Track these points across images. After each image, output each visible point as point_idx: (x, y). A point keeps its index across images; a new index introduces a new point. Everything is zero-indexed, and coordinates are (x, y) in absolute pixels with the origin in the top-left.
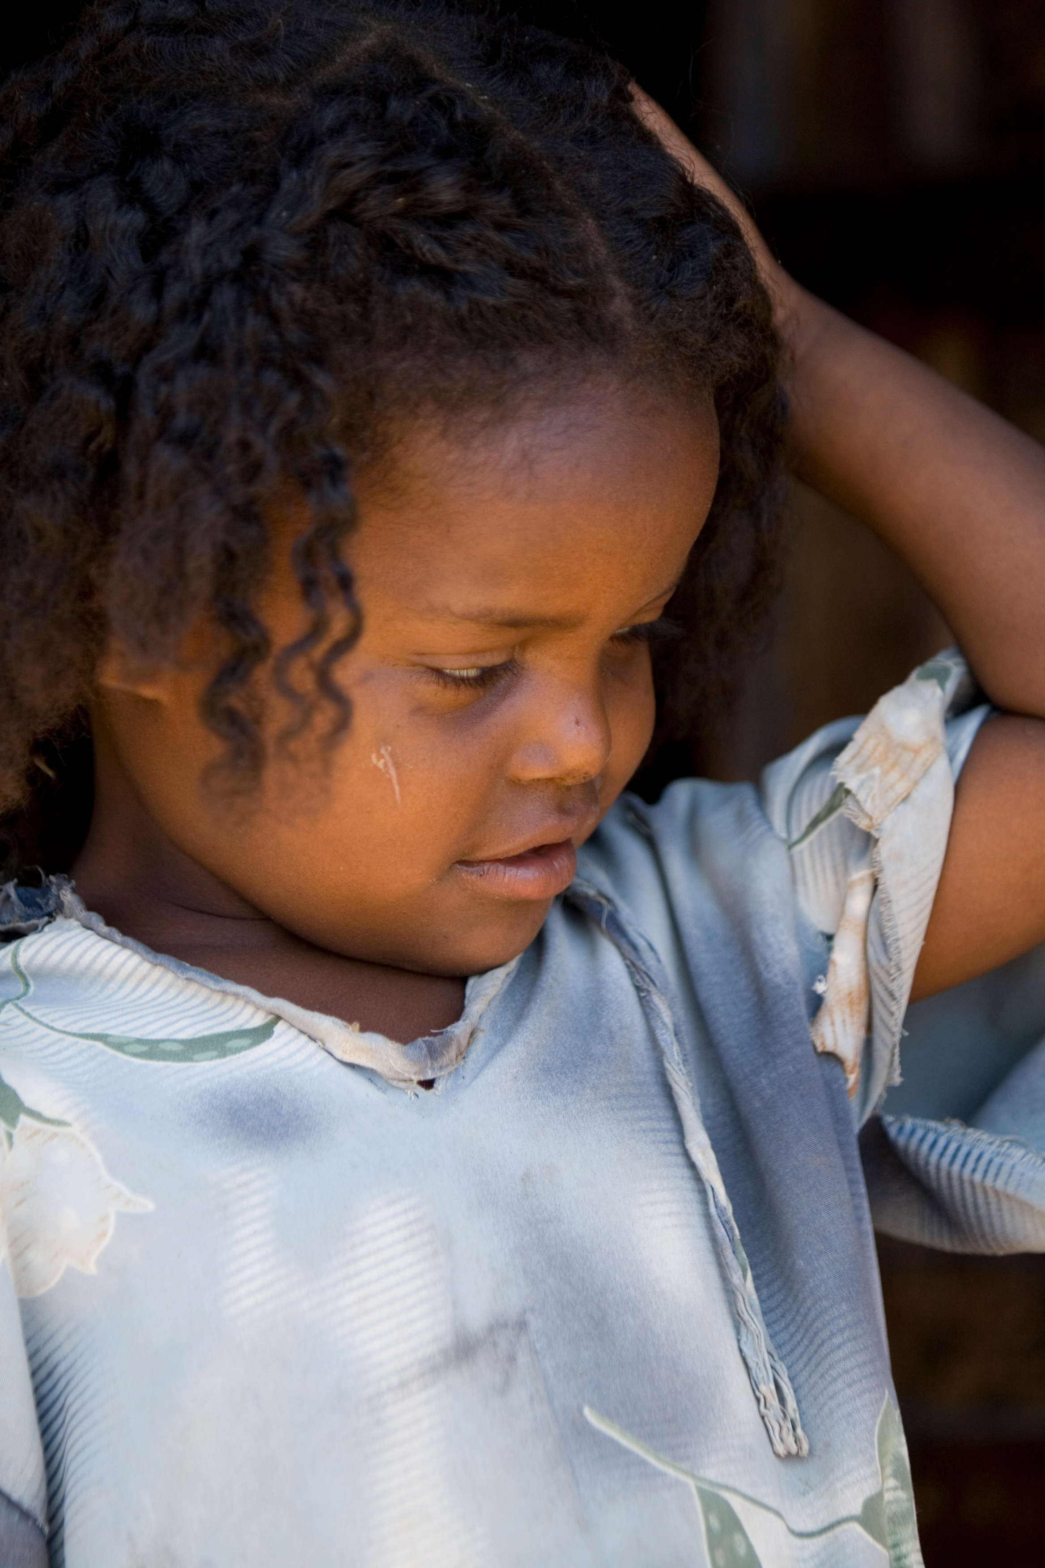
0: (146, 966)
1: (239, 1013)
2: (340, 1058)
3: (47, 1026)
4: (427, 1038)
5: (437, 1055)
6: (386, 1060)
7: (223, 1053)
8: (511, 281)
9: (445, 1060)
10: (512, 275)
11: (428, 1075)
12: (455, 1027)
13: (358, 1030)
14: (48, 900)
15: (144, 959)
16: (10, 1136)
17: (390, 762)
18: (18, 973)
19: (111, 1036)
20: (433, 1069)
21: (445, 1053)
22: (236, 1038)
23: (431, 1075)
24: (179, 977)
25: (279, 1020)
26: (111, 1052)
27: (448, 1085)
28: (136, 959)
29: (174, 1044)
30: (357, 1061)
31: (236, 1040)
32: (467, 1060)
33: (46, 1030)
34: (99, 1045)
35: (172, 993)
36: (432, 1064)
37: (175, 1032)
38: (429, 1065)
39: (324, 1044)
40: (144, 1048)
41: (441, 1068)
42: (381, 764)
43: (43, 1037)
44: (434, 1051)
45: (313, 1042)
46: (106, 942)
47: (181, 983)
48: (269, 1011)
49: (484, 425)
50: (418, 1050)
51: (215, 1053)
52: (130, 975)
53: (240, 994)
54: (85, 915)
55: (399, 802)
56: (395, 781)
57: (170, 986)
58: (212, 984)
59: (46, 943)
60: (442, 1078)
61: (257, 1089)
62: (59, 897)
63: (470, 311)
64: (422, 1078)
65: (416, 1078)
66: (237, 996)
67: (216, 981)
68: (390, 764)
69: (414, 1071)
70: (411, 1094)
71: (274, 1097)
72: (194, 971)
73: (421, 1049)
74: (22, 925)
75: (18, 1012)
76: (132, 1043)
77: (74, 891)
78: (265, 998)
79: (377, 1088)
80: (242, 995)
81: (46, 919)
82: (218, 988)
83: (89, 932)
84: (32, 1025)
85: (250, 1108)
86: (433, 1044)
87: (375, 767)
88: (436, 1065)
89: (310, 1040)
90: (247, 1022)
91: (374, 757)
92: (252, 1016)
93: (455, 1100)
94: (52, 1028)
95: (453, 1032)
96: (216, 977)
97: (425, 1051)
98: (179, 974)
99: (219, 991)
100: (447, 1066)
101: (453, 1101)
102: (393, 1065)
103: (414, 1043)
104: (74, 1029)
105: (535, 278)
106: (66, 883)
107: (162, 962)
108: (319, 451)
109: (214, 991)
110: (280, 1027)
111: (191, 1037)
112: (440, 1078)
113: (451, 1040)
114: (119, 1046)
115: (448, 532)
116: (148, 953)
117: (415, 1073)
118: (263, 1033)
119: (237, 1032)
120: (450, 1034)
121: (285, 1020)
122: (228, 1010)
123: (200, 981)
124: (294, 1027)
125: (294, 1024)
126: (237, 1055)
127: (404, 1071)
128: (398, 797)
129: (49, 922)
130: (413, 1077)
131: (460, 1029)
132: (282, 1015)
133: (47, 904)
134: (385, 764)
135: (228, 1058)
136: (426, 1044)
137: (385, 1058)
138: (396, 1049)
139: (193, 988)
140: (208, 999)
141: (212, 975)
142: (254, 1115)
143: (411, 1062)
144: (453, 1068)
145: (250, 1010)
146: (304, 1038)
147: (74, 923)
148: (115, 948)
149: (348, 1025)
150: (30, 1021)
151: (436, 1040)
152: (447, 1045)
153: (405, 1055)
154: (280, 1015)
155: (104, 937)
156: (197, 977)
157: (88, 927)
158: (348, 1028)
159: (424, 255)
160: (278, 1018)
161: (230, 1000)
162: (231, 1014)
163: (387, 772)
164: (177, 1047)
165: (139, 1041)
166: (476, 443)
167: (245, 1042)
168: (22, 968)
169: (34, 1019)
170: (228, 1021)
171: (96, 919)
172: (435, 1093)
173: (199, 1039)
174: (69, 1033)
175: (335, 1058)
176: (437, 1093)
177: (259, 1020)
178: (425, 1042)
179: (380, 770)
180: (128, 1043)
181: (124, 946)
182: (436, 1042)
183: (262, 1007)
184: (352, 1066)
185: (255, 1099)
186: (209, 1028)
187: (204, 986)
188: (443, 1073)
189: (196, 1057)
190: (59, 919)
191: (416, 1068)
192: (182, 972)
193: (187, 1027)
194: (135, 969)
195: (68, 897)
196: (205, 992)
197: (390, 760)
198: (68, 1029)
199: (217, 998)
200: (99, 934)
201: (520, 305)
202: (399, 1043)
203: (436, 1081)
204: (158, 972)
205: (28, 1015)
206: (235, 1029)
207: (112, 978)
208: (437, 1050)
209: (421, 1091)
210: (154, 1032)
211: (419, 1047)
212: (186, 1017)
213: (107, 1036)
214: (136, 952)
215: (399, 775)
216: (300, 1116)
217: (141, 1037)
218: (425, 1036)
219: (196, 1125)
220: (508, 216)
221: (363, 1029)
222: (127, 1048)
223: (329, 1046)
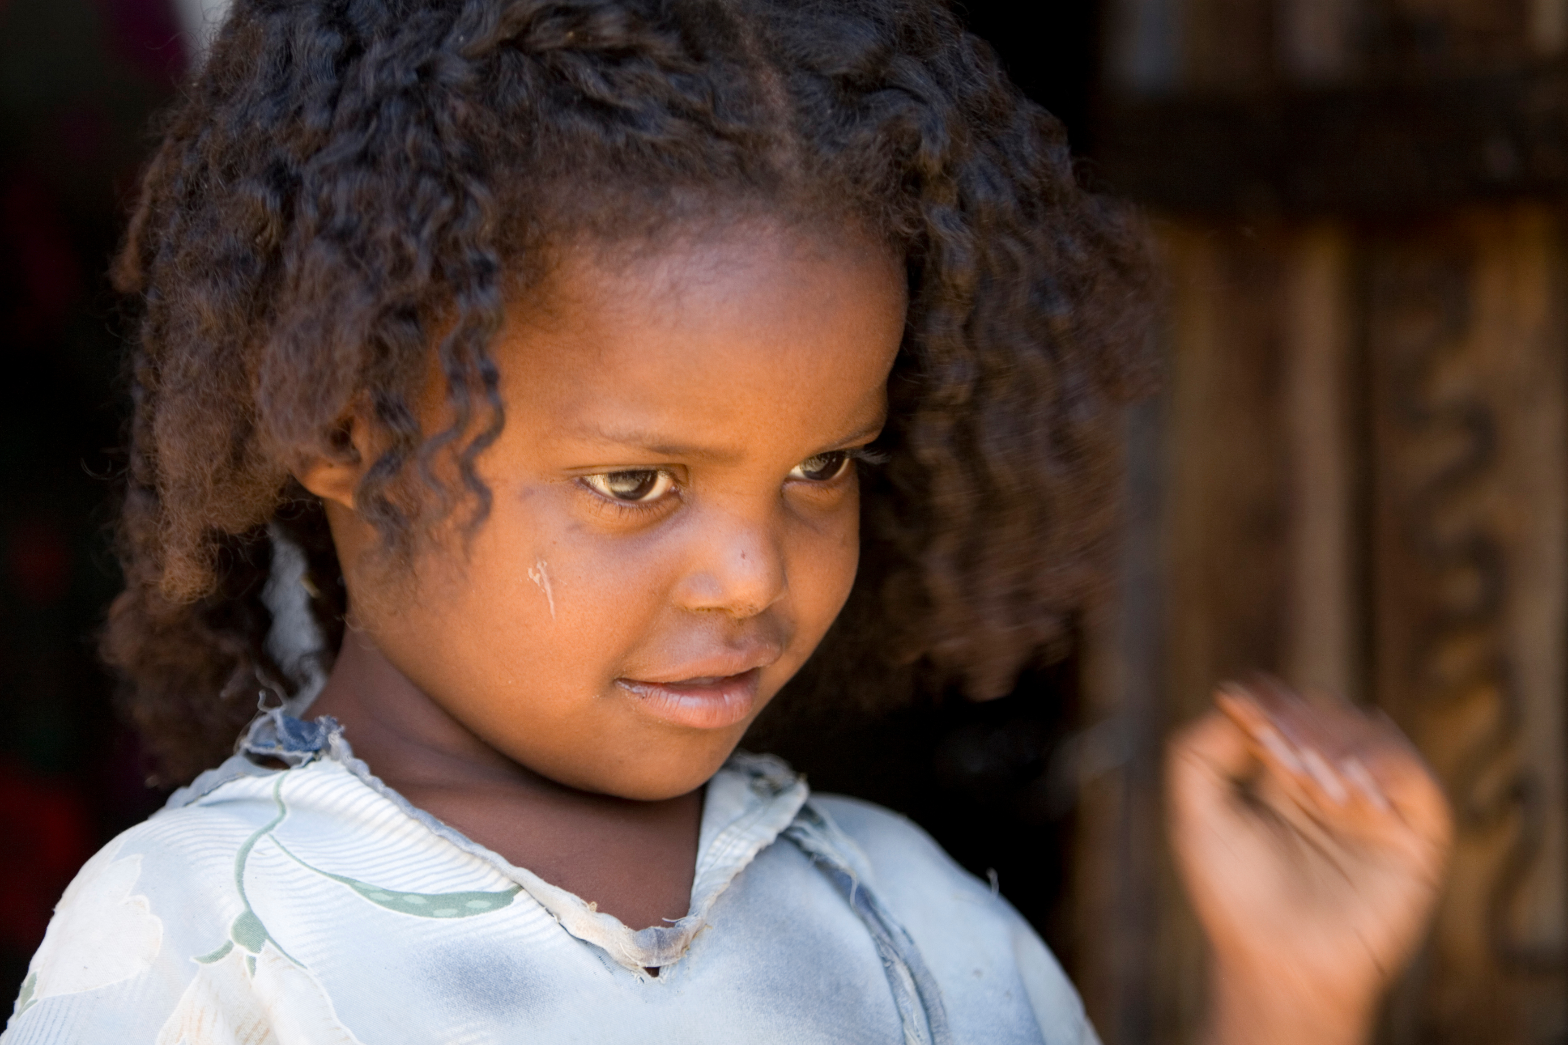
0: (402, 818)
1: (484, 877)
2: (573, 933)
3: (300, 861)
4: (659, 928)
5: (665, 946)
6: (616, 943)
7: (463, 912)
8: (670, 120)
9: (672, 952)
10: (674, 115)
11: (653, 963)
12: (687, 921)
13: (595, 910)
14: (316, 738)
15: (401, 811)
16: (252, 961)
17: (545, 576)
18: (279, 802)
19: (359, 882)
20: (658, 958)
21: (673, 945)
22: (476, 899)
23: (656, 963)
24: (432, 833)
25: (521, 890)
26: (357, 895)
27: (672, 975)
28: (394, 809)
29: (418, 897)
30: (588, 939)
31: (477, 901)
32: (691, 952)
33: (299, 865)
34: (347, 887)
35: (421, 847)
36: (659, 953)
37: (420, 887)
38: (656, 953)
39: (559, 918)
40: (389, 898)
41: (666, 958)
42: (536, 579)
43: (294, 870)
44: (663, 942)
45: (549, 915)
46: (368, 790)
47: (432, 839)
48: (513, 880)
49: (636, 255)
50: (648, 938)
51: (455, 911)
52: (385, 823)
53: (488, 859)
54: (351, 760)
55: (554, 617)
56: (550, 596)
57: (421, 840)
58: (463, 845)
59: (310, 779)
60: (666, 968)
61: (489, 953)
62: (327, 739)
63: (627, 145)
64: (647, 965)
65: (641, 964)
66: (484, 859)
67: (467, 843)
68: (545, 580)
69: (640, 957)
70: (637, 977)
71: (505, 963)
72: (447, 829)
73: (652, 937)
74: (285, 754)
75: (273, 844)
76: (379, 892)
77: (344, 735)
78: (511, 866)
79: (605, 967)
80: (489, 860)
81: (310, 755)
82: (468, 849)
83: (354, 777)
84: (285, 857)
85: (481, 970)
86: (663, 935)
87: (532, 580)
88: (662, 955)
89: (547, 913)
90: (490, 885)
91: (530, 571)
92: (496, 881)
93: (678, 992)
94: (304, 864)
95: (684, 927)
96: (468, 839)
97: (654, 940)
98: (433, 830)
99: (469, 853)
100: (672, 957)
101: (676, 992)
102: (622, 948)
103: (647, 930)
104: (325, 869)
105: (695, 119)
106: (335, 727)
107: (419, 817)
108: (469, 255)
109: (464, 851)
110: (520, 896)
111: (434, 893)
112: (664, 966)
113: (682, 934)
114: (366, 892)
115: (600, 354)
116: (406, 806)
117: (641, 960)
118: (504, 898)
119: (478, 892)
120: (682, 929)
121: (526, 891)
122: (473, 872)
123: (452, 840)
124: (534, 898)
125: (534, 896)
126: (476, 916)
127: (632, 956)
128: (552, 612)
129: (313, 760)
130: (639, 963)
131: (689, 923)
132: (524, 885)
133: (313, 741)
134: (541, 579)
135: (467, 918)
136: (657, 934)
137: (616, 940)
138: (628, 933)
139: (444, 844)
140: (455, 858)
141: (464, 836)
142: (483, 978)
143: (640, 949)
144: (677, 960)
145: (495, 875)
146: (542, 911)
147: (339, 766)
148: (376, 796)
149: (586, 904)
150: (284, 854)
151: (667, 931)
152: (676, 938)
153: (635, 940)
154: (522, 885)
155: (368, 784)
156: (450, 836)
157: (353, 772)
158: (586, 906)
159: (588, 87)
160: (521, 887)
161: (477, 863)
162: (476, 876)
163: (543, 587)
164: (420, 901)
165: (385, 891)
166: (628, 272)
167: (485, 904)
168: (283, 798)
169: (288, 853)
170: (472, 881)
171: (361, 766)
172: (659, 981)
173: (442, 895)
174: (320, 871)
175: (569, 933)
176: (662, 981)
177: (502, 886)
178: (656, 931)
179: (536, 584)
180: (374, 891)
181: (385, 796)
182: (667, 934)
183: (507, 874)
184: (585, 942)
185: (487, 961)
186: (453, 886)
187: (455, 845)
188: (667, 963)
189: (436, 912)
190: (326, 760)
191: (643, 955)
192: (437, 829)
193: (432, 883)
194: (391, 818)
195: (336, 740)
196: (454, 851)
197: (546, 576)
198: (319, 868)
199: (465, 858)
200: (362, 780)
201: (676, 143)
202: (632, 928)
203: (661, 970)
204: (412, 825)
205: (283, 848)
206: (477, 890)
207: (367, 822)
208: (666, 941)
209: (647, 976)
210: (400, 885)
211: (650, 935)
212: (432, 874)
213: (356, 881)
214: (395, 803)
215: (554, 590)
216: (528, 985)
217: (387, 888)
218: (657, 925)
219: (427, 980)
220: (675, 58)
221: (599, 910)
222: (372, 895)
223: (564, 921)
